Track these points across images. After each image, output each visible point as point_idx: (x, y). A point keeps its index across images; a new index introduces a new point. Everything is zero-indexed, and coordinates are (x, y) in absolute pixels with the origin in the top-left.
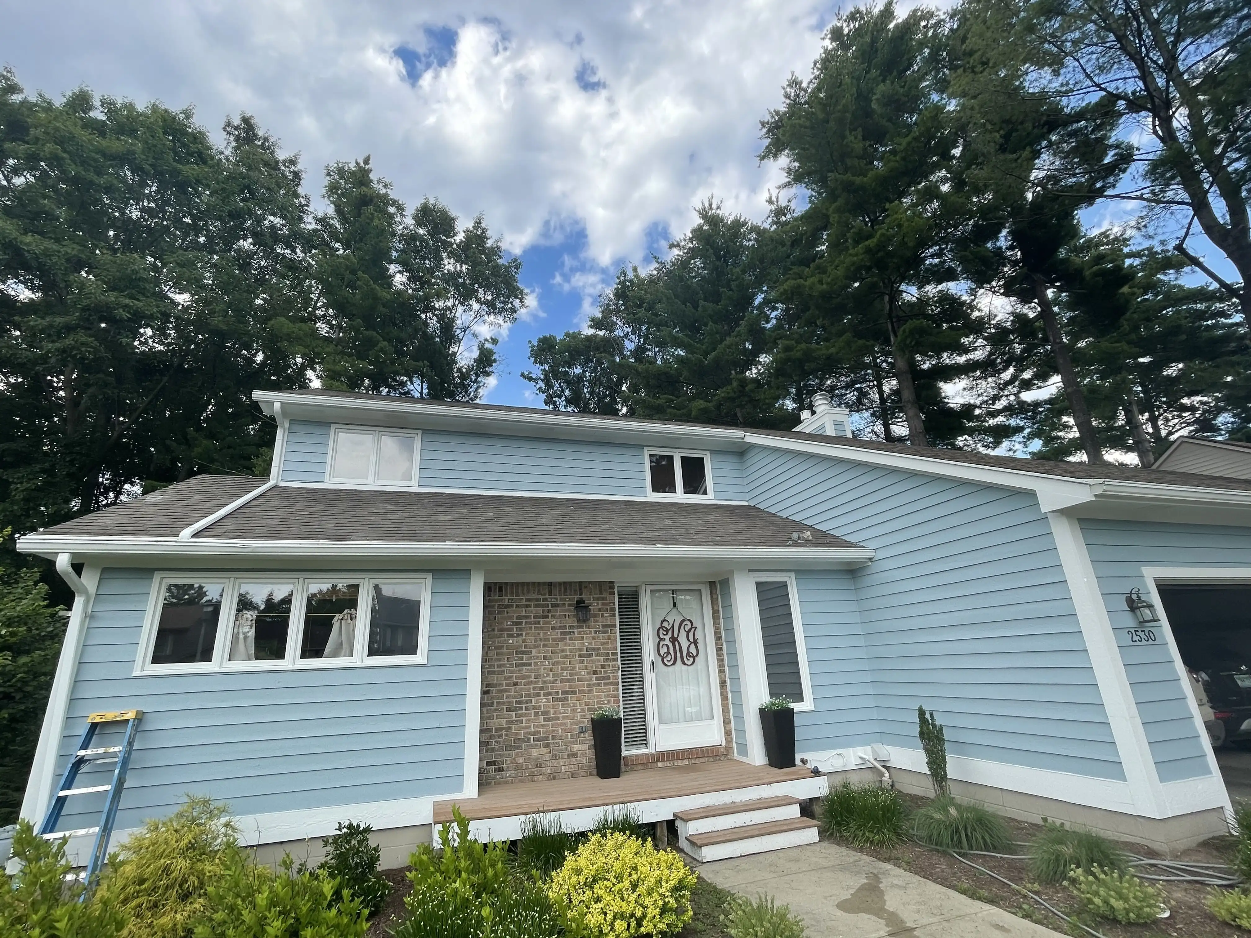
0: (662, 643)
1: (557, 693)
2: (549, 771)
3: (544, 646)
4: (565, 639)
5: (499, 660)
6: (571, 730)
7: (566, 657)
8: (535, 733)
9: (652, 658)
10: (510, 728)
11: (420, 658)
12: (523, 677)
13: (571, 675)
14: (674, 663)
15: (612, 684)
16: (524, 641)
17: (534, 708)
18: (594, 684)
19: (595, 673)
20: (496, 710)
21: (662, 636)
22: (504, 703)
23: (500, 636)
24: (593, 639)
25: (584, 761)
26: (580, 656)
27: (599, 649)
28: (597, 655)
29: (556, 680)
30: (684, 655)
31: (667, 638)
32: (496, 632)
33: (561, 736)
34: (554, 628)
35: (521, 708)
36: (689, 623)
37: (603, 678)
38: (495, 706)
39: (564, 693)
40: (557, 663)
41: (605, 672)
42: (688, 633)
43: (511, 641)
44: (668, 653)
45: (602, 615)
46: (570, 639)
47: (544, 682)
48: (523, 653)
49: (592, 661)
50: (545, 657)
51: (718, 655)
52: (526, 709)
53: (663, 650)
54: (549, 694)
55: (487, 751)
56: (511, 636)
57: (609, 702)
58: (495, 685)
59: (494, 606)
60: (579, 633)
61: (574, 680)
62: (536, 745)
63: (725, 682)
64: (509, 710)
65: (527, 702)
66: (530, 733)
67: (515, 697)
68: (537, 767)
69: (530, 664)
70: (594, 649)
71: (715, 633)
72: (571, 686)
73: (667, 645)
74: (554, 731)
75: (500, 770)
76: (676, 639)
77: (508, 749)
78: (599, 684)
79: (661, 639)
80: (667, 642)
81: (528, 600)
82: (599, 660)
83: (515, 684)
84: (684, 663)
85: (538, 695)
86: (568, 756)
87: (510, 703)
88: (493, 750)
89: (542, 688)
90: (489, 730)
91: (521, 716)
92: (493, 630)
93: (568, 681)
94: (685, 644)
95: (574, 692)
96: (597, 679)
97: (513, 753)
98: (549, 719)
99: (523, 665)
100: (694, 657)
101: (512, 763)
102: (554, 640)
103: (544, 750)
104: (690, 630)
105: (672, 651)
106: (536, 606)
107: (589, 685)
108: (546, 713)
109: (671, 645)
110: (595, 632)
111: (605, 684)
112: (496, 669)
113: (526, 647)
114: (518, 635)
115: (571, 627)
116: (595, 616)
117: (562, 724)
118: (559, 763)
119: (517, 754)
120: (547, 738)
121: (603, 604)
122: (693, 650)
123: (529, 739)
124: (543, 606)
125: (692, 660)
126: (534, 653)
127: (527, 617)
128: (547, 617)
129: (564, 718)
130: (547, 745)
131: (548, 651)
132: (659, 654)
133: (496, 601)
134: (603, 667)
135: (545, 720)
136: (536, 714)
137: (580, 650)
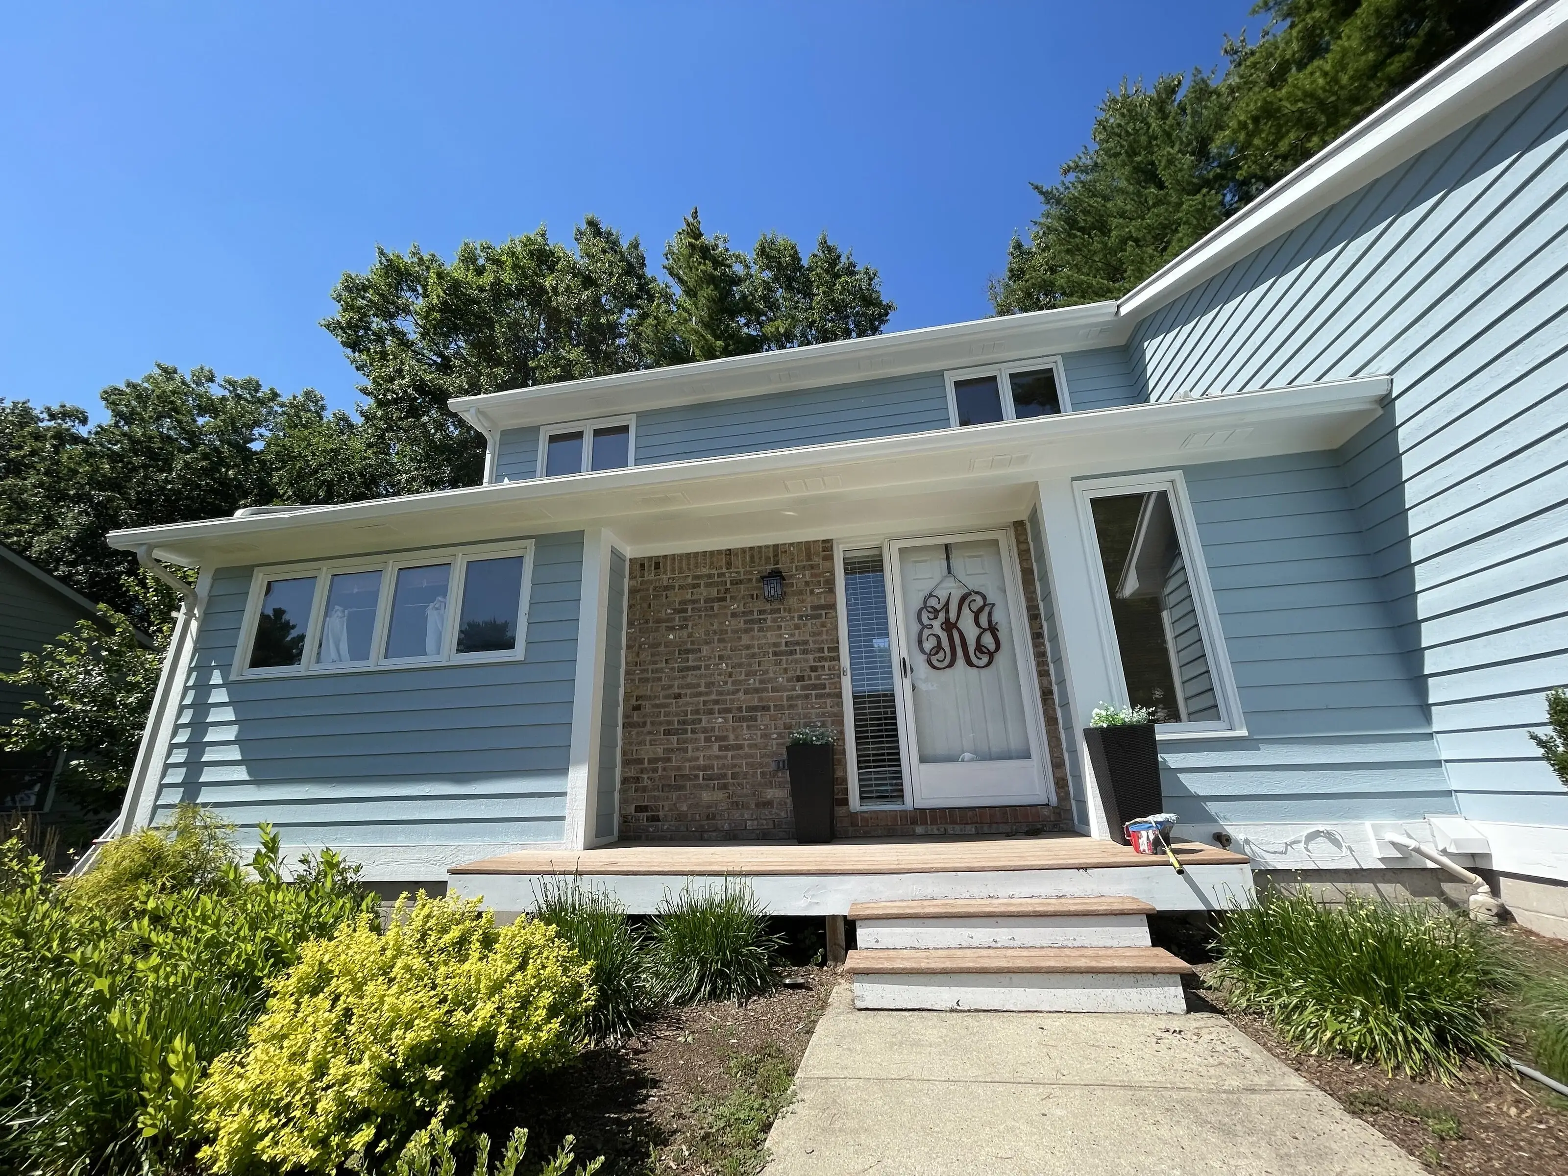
0: (926, 632)
1: (740, 709)
2: (726, 827)
3: (720, 641)
4: (752, 630)
5: (655, 663)
6: (761, 765)
7: (753, 656)
8: (705, 768)
9: (904, 654)
10: (669, 760)
11: (518, 653)
12: (689, 686)
13: (761, 682)
14: (951, 665)
15: (829, 695)
16: (690, 635)
17: (705, 730)
18: (798, 697)
19: (800, 679)
20: (650, 733)
21: (925, 621)
22: (661, 723)
23: (657, 630)
24: (797, 627)
25: (783, 814)
26: (775, 654)
27: (806, 642)
28: (804, 652)
29: (738, 691)
30: (971, 649)
31: (937, 624)
32: (651, 624)
33: (746, 774)
34: (734, 615)
35: (685, 731)
36: (979, 599)
37: (815, 687)
38: (648, 727)
39: (750, 709)
40: (740, 665)
41: (818, 678)
42: (977, 615)
43: (671, 637)
44: (939, 647)
45: (812, 592)
46: (761, 630)
47: (720, 693)
48: (688, 651)
49: (796, 661)
50: (721, 658)
51: (1035, 646)
52: (693, 731)
53: (928, 646)
54: (728, 711)
55: (636, 791)
56: (671, 629)
57: (824, 725)
58: (650, 698)
59: (647, 590)
60: (774, 620)
61: (765, 690)
62: (707, 786)
63: (1051, 693)
64: (667, 733)
65: (694, 722)
66: (698, 768)
67: (677, 715)
68: (708, 818)
69: (699, 668)
70: (797, 643)
71: (1029, 609)
72: (761, 699)
73: (938, 637)
74: (735, 766)
75: (655, 819)
76: (955, 625)
77: (666, 789)
78: (807, 697)
79: (924, 627)
80: (937, 629)
81: (696, 577)
82: (807, 661)
83: (678, 696)
84: (970, 663)
85: (711, 712)
86: (757, 805)
87: (669, 723)
88: (644, 789)
89: (716, 702)
90: (640, 761)
91: (685, 742)
92: (647, 622)
93: (757, 691)
94: (971, 632)
95: (766, 708)
96: (803, 688)
97: (675, 795)
98: (727, 748)
99: (688, 669)
100: (991, 655)
101: (671, 810)
102: (735, 632)
103: (719, 795)
104: (981, 609)
105: (945, 643)
106: (708, 585)
107: (790, 698)
108: (725, 738)
109: (944, 636)
110: (800, 618)
111: (817, 696)
112: (650, 675)
113: (693, 643)
114: (682, 627)
115: (761, 612)
116: (801, 593)
117: (747, 756)
118: (742, 815)
119: (679, 798)
120: (724, 776)
121: (812, 576)
122: (988, 640)
123: (697, 776)
124: (717, 584)
125: (985, 659)
126: (704, 653)
127: (694, 602)
128: (723, 599)
129: (750, 746)
130: (725, 787)
131: (725, 648)
132: (922, 651)
133: (651, 582)
134: (813, 669)
135: (720, 748)
136: (708, 740)
137: (776, 645)
